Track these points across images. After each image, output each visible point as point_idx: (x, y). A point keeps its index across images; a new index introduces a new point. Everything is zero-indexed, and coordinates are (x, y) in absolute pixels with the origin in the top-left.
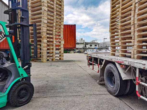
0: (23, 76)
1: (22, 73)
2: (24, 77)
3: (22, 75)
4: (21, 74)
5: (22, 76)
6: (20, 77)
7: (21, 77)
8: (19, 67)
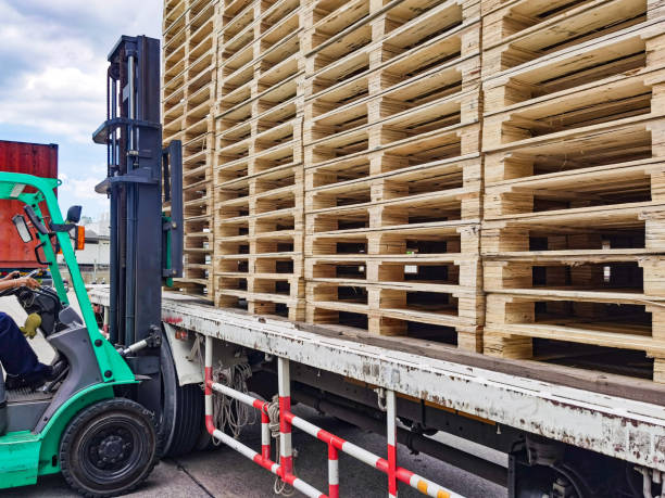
0: (111, 378)
1: (109, 369)
2: (117, 382)
3: (109, 374)
4: (103, 370)
5: (106, 380)
6: (99, 379)
7: (103, 382)
8: (99, 343)
